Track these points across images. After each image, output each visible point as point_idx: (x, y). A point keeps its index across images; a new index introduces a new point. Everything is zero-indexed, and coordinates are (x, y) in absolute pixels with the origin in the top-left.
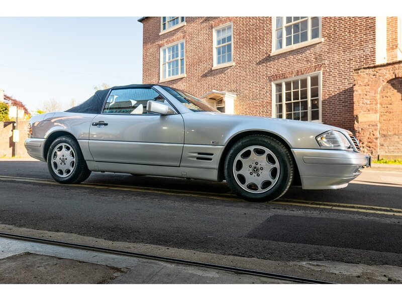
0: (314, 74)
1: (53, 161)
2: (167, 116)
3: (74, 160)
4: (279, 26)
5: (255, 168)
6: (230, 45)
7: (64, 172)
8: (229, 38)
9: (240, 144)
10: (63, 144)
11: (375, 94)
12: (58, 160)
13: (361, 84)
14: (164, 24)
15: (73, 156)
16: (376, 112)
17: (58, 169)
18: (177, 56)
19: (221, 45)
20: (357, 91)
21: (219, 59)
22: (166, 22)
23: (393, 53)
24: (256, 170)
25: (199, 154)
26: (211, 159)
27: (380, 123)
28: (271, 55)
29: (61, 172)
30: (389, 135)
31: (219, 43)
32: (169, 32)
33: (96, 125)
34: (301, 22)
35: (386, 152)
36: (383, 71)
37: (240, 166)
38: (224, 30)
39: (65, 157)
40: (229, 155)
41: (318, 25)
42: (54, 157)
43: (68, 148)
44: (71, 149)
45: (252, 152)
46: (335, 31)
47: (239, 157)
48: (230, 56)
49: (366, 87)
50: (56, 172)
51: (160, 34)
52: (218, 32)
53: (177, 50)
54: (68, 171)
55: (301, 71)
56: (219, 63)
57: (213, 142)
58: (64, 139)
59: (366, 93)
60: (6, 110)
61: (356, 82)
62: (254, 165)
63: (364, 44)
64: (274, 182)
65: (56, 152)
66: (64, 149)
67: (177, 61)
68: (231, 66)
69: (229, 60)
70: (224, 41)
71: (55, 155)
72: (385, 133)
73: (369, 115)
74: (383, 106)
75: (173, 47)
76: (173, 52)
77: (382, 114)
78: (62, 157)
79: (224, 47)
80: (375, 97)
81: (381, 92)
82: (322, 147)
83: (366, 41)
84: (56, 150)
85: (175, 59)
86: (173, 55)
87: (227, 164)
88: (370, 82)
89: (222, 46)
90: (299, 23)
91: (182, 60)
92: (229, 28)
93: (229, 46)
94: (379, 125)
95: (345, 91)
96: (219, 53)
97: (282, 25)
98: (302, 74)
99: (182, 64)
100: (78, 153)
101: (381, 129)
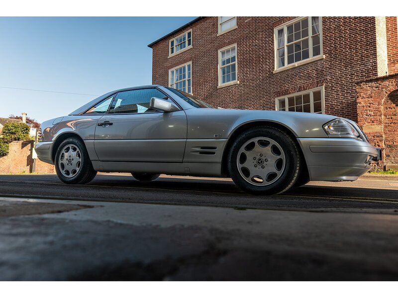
0: (316, 89)
1: (60, 162)
2: (171, 113)
3: (80, 160)
4: (281, 46)
5: (259, 160)
6: (235, 64)
7: (70, 173)
8: (233, 59)
9: (244, 136)
10: (70, 146)
11: (378, 105)
12: (65, 161)
13: (364, 96)
14: (172, 49)
15: (79, 156)
16: (380, 123)
17: (64, 170)
18: (184, 77)
19: (226, 65)
20: (360, 103)
21: (224, 77)
22: (174, 46)
23: (394, 68)
24: (260, 162)
25: (202, 148)
26: (214, 153)
27: (385, 134)
28: (274, 73)
29: (68, 173)
30: (395, 145)
31: (224, 63)
32: (177, 55)
33: (101, 125)
34: (302, 41)
35: (392, 163)
36: (386, 83)
37: (243, 158)
38: (228, 51)
39: (71, 158)
40: (233, 148)
41: (319, 43)
42: (61, 158)
43: (75, 149)
44: (78, 150)
45: (256, 144)
46: (335, 48)
47: (242, 150)
48: (234, 74)
49: (369, 99)
50: (63, 172)
51: (168, 57)
52: (223, 53)
53: (184, 71)
54: (74, 172)
55: (304, 87)
56: (224, 82)
57: (216, 136)
58: (71, 140)
59: (369, 105)
60: (26, 130)
61: (358, 94)
62: (258, 157)
63: (366, 59)
64: (280, 174)
65: (63, 153)
66: (71, 150)
67: (184, 82)
68: (236, 85)
69: (234, 79)
70: (228, 61)
71: (63, 156)
72: (391, 143)
73: (373, 126)
74: (388, 117)
75: (181, 69)
76: (180, 73)
77: (387, 124)
78: (68, 158)
79: (228, 67)
80: (379, 108)
81: (385, 103)
82: (329, 136)
83: (368, 56)
84: (63, 151)
85: (183, 80)
86: (180, 76)
87: (230, 157)
88: (373, 94)
89: (227, 67)
90: (300, 42)
91: (189, 81)
92: (233, 49)
93: (234, 66)
94: (384, 136)
95: (348, 105)
96: (224, 73)
97: (283, 45)
98: (305, 89)
99: (189, 85)
100: (84, 153)
101: (386, 140)
